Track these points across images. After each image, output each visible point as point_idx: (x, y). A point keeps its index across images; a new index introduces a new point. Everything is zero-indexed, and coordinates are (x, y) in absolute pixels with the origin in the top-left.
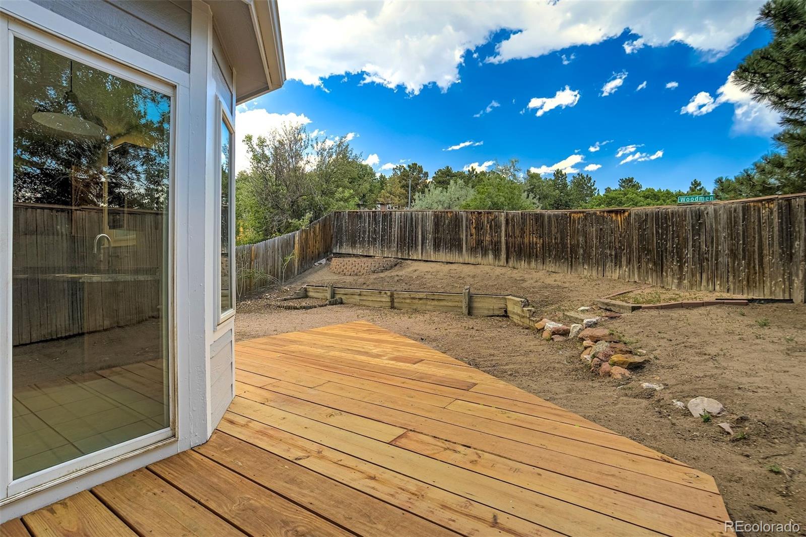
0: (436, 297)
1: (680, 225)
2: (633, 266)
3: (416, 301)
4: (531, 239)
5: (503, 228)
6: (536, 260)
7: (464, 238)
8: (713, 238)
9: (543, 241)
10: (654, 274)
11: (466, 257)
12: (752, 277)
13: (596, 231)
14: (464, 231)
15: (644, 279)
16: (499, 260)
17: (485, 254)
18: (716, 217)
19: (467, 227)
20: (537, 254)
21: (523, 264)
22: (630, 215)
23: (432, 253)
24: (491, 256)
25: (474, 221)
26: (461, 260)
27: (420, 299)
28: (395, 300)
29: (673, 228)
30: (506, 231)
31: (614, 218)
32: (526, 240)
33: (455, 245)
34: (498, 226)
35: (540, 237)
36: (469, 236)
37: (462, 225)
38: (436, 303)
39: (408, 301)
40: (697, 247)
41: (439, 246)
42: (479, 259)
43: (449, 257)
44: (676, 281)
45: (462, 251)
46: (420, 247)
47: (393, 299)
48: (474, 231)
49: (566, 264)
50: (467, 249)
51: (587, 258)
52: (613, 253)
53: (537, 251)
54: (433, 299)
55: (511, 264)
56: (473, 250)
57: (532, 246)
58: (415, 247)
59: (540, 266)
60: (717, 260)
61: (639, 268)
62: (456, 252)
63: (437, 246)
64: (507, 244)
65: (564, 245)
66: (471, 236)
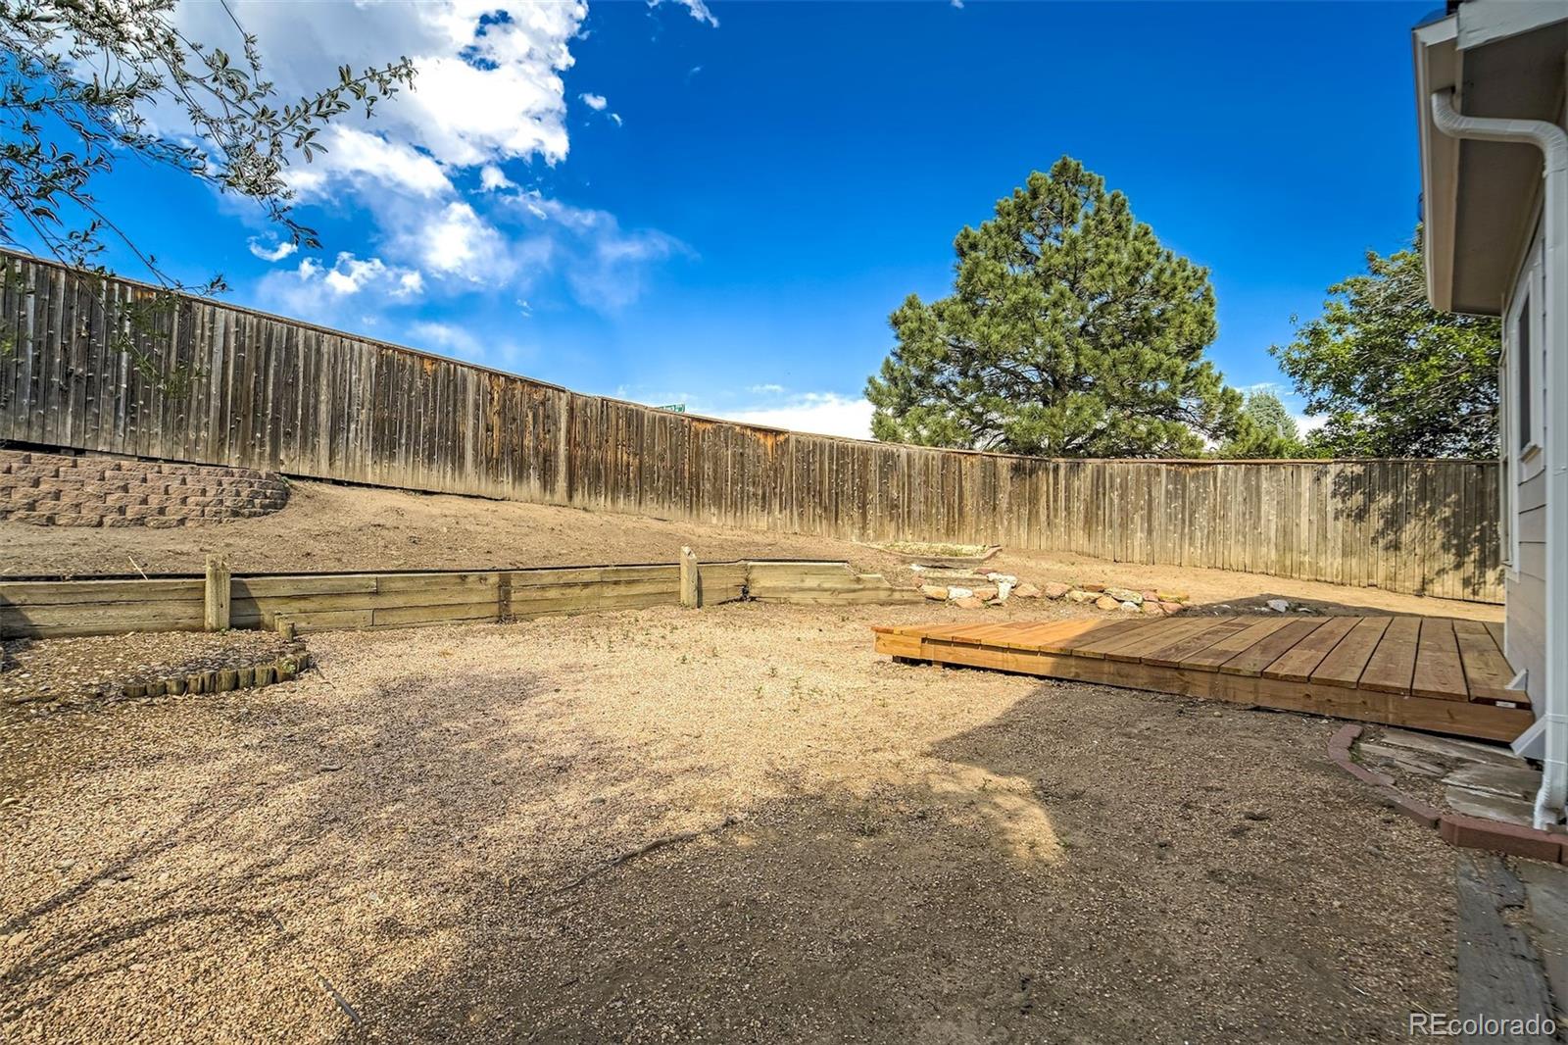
0: (624, 577)
1: (865, 464)
2: (791, 511)
3: (577, 591)
4: (619, 456)
5: (563, 425)
6: (627, 496)
7: (470, 434)
8: (904, 484)
9: (641, 461)
10: (824, 522)
11: (472, 479)
12: (951, 525)
13: (734, 455)
14: (471, 418)
15: (809, 529)
16: (552, 491)
17: (521, 477)
18: (909, 462)
19: (477, 407)
20: (628, 486)
21: (602, 502)
22: (787, 440)
23: (369, 462)
24: (534, 484)
25: (496, 396)
26: (460, 488)
27: (586, 585)
28: (514, 597)
29: (853, 465)
30: (569, 431)
31: (762, 441)
32: (610, 456)
33: (444, 447)
34: (550, 418)
35: (636, 455)
36: (482, 431)
37: (464, 400)
38: (622, 590)
39: (552, 594)
40: (884, 493)
41: (393, 445)
42: (506, 487)
43: (425, 478)
44: (856, 531)
45: (462, 466)
46: (323, 441)
47: (508, 593)
48: (496, 421)
49: (681, 504)
50: (475, 461)
51: (718, 498)
52: (760, 492)
53: (628, 479)
54: (616, 583)
55: (578, 499)
56: (491, 465)
57: (621, 469)
58: (305, 438)
59: (633, 506)
60: (908, 507)
61: (801, 515)
62: (445, 464)
63: (385, 443)
64: (570, 459)
65: (679, 473)
66: (488, 430)
